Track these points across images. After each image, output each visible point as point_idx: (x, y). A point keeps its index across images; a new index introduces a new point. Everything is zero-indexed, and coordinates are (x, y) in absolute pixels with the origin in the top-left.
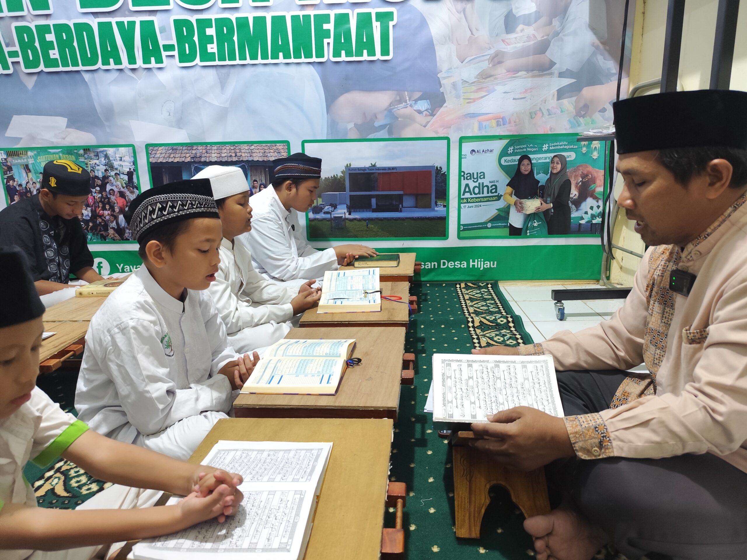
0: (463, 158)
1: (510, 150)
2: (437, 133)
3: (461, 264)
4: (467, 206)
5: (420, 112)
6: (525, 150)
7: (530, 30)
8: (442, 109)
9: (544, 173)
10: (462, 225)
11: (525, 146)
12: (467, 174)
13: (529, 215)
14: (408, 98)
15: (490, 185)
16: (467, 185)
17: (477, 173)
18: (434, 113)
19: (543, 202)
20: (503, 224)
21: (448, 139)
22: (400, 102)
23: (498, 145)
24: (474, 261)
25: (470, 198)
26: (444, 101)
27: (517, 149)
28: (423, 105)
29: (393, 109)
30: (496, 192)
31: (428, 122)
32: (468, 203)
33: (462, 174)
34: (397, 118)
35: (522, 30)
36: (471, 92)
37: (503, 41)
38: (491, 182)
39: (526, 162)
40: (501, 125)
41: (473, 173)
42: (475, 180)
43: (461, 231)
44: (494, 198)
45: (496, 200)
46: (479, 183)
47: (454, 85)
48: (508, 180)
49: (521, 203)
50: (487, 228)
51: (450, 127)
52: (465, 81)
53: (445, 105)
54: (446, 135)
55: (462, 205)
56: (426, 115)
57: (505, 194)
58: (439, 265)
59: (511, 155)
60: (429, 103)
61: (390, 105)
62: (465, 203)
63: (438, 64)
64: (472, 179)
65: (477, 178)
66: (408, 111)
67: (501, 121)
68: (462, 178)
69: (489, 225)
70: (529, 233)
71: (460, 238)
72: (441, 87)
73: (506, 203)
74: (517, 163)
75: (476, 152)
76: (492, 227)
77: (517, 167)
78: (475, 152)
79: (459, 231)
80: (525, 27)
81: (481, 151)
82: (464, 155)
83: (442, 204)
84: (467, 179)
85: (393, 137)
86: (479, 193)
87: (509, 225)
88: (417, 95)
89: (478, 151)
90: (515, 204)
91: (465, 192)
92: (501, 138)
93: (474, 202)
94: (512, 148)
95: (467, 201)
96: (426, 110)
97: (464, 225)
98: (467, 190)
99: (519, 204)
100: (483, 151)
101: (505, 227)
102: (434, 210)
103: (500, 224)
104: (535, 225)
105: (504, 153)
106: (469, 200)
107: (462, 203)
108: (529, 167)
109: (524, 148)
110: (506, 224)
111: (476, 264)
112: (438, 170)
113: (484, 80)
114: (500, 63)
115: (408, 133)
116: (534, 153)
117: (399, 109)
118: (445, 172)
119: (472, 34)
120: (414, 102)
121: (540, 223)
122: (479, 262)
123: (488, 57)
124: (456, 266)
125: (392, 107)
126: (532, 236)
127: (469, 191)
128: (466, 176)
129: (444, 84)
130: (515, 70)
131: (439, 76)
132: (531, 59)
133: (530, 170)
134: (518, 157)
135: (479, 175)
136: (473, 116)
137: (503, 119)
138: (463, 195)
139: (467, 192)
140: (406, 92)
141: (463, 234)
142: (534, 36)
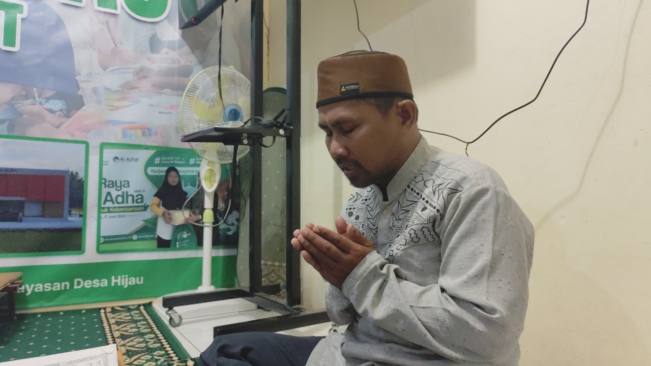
0: (105, 164)
1: (157, 161)
2: (73, 135)
3: (100, 282)
4: (109, 216)
5: (52, 111)
6: (172, 162)
8: (80, 112)
9: (192, 185)
10: (102, 237)
11: (172, 158)
12: (109, 182)
13: (178, 226)
14: (36, 95)
15: (135, 194)
16: (109, 194)
17: (121, 182)
18: (70, 115)
19: (191, 213)
20: (151, 236)
21: (87, 144)
22: (26, 97)
23: (144, 155)
24: (116, 278)
25: (111, 207)
26: (83, 105)
27: (164, 160)
28: (57, 105)
29: (16, 104)
30: (142, 202)
31: (61, 124)
32: (109, 212)
33: (103, 181)
34: (22, 114)
35: (167, 53)
36: (114, 100)
37: (148, 59)
38: (136, 191)
39: (173, 173)
40: (146, 136)
41: (116, 182)
42: (119, 189)
43: (102, 243)
44: (141, 209)
45: (142, 211)
46: (123, 192)
47: (95, 90)
48: (155, 191)
49: (169, 214)
50: (132, 240)
51: (89, 132)
52: (108, 89)
53: (83, 108)
54: (84, 139)
55: (102, 215)
56: (60, 116)
57: (152, 204)
58: (72, 285)
59: (157, 165)
60: (65, 104)
61: (12, 99)
62: (107, 212)
63: (77, 67)
64: (115, 187)
65: (121, 186)
66: (37, 108)
67: (147, 131)
68: (103, 185)
69: (135, 237)
70: (179, 244)
71: (99, 251)
72: (79, 89)
73: (153, 214)
74: (164, 174)
75: (120, 159)
76: (138, 240)
77: (164, 178)
78: (118, 159)
79: (99, 244)
80: (169, 51)
81: (126, 159)
82: (106, 162)
83: (77, 213)
84: (109, 187)
85: (15, 134)
86: (123, 202)
87: (156, 237)
88: (49, 93)
89: (122, 159)
90: (163, 215)
91: (106, 200)
92: (147, 148)
93: (116, 212)
94: (159, 159)
95: (109, 210)
96: (61, 110)
97: (105, 237)
98: (109, 198)
99: (167, 215)
100: (128, 159)
101: (152, 239)
102: (67, 220)
103: (147, 236)
104: (185, 236)
105: (150, 163)
106: (111, 210)
107: (103, 213)
108: (177, 179)
109: (171, 160)
110: (153, 236)
111: (119, 281)
112: (73, 176)
113: (128, 91)
114: (145, 77)
115: (35, 132)
116: (181, 165)
117: (24, 105)
118: (82, 178)
119: (116, 45)
120: (45, 100)
121: (190, 234)
122: (123, 279)
123: (133, 70)
124: (94, 286)
125: (15, 102)
126: (181, 249)
127: (112, 200)
128: (107, 184)
129: (83, 88)
131: (77, 78)
132: (176, 79)
133: (177, 182)
134: (166, 168)
135: (123, 183)
136: (116, 123)
137: (149, 129)
138: (104, 203)
139: (109, 201)
140: (35, 89)
141: (103, 247)
142: (179, 61)
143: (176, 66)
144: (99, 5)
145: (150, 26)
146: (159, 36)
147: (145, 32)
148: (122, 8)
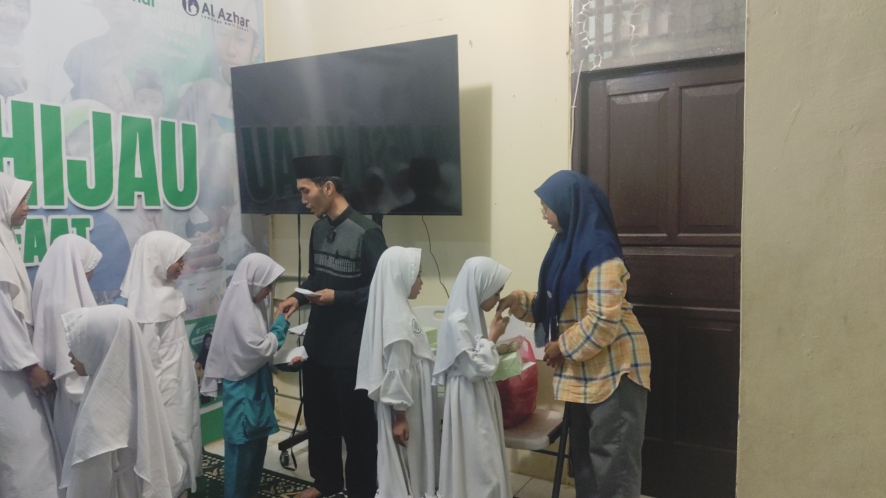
7: (205, 236)
22: (99, 301)
35: (200, 236)
39: (208, 339)
48: (197, 357)
59: (198, 335)
74: (203, 341)
77: (202, 345)
80: (202, 233)
88: (115, 292)
94: (199, 329)
105: (193, 335)
120: (113, 300)
130: (196, 268)
132: (207, 258)
134: (203, 336)
142: (209, 240)
143: (207, 245)
144: (147, 205)
145: (185, 213)
146: (192, 221)
147: (182, 219)
148: (165, 203)
